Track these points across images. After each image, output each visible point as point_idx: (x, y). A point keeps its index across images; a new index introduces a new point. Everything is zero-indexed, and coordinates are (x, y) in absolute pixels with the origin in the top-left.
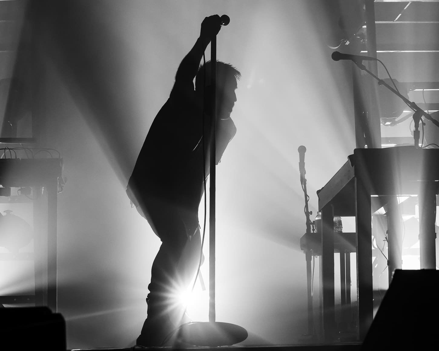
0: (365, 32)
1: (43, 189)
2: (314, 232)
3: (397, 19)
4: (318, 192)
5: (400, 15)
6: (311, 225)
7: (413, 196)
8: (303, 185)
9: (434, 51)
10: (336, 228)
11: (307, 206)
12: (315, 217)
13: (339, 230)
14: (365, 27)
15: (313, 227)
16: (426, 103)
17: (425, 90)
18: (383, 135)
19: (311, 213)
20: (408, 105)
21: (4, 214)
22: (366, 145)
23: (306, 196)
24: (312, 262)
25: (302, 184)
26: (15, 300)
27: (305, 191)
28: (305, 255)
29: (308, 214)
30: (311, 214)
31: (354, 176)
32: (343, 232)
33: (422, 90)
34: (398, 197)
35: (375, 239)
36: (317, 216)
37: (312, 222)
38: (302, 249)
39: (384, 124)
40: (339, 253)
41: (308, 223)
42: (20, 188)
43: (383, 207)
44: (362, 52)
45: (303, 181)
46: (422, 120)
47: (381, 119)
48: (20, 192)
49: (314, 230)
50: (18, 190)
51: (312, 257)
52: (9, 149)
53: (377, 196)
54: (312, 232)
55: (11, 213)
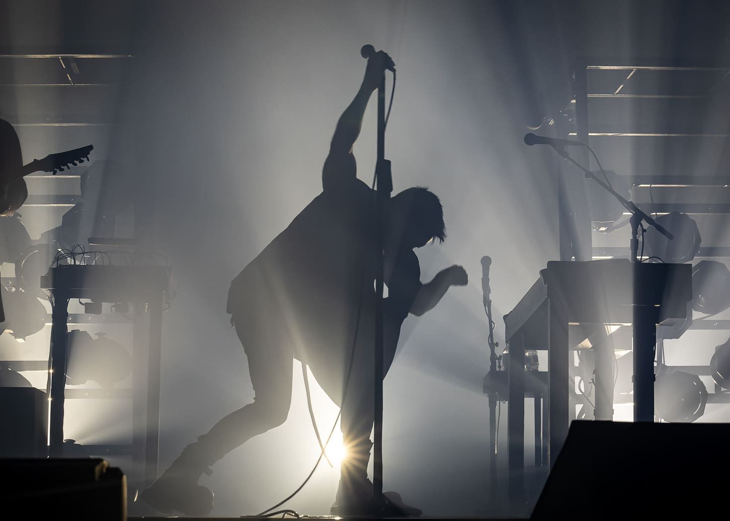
0: (573, 108)
1: (147, 306)
2: (500, 369)
3: (617, 92)
4: (505, 317)
5: (622, 86)
6: (497, 361)
7: (625, 324)
8: (487, 308)
9: (666, 135)
10: (531, 365)
11: (491, 336)
12: (502, 350)
13: (534, 367)
14: (574, 101)
15: (499, 363)
16: (654, 202)
17: (652, 186)
18: (595, 244)
19: (497, 344)
20: (624, 205)
21: (95, 337)
22: (573, 257)
23: (491, 322)
24: (497, 407)
25: (485, 307)
26: (108, 450)
27: (489, 316)
28: (488, 399)
29: (493, 345)
30: (497, 346)
31: (547, 297)
32: (539, 371)
33: (649, 186)
34: (606, 326)
35: (582, 381)
36: (506, 348)
37: (498, 357)
38: (484, 392)
39: (598, 230)
40: (534, 398)
41: (493, 358)
42: (114, 304)
43: (587, 339)
44: (570, 134)
45: (487, 303)
46: (642, 226)
47: (592, 225)
48: (114, 309)
49: (501, 367)
50: (112, 307)
51: (498, 402)
52: (101, 253)
53: (577, 324)
54: (498, 369)
55: (104, 336)
